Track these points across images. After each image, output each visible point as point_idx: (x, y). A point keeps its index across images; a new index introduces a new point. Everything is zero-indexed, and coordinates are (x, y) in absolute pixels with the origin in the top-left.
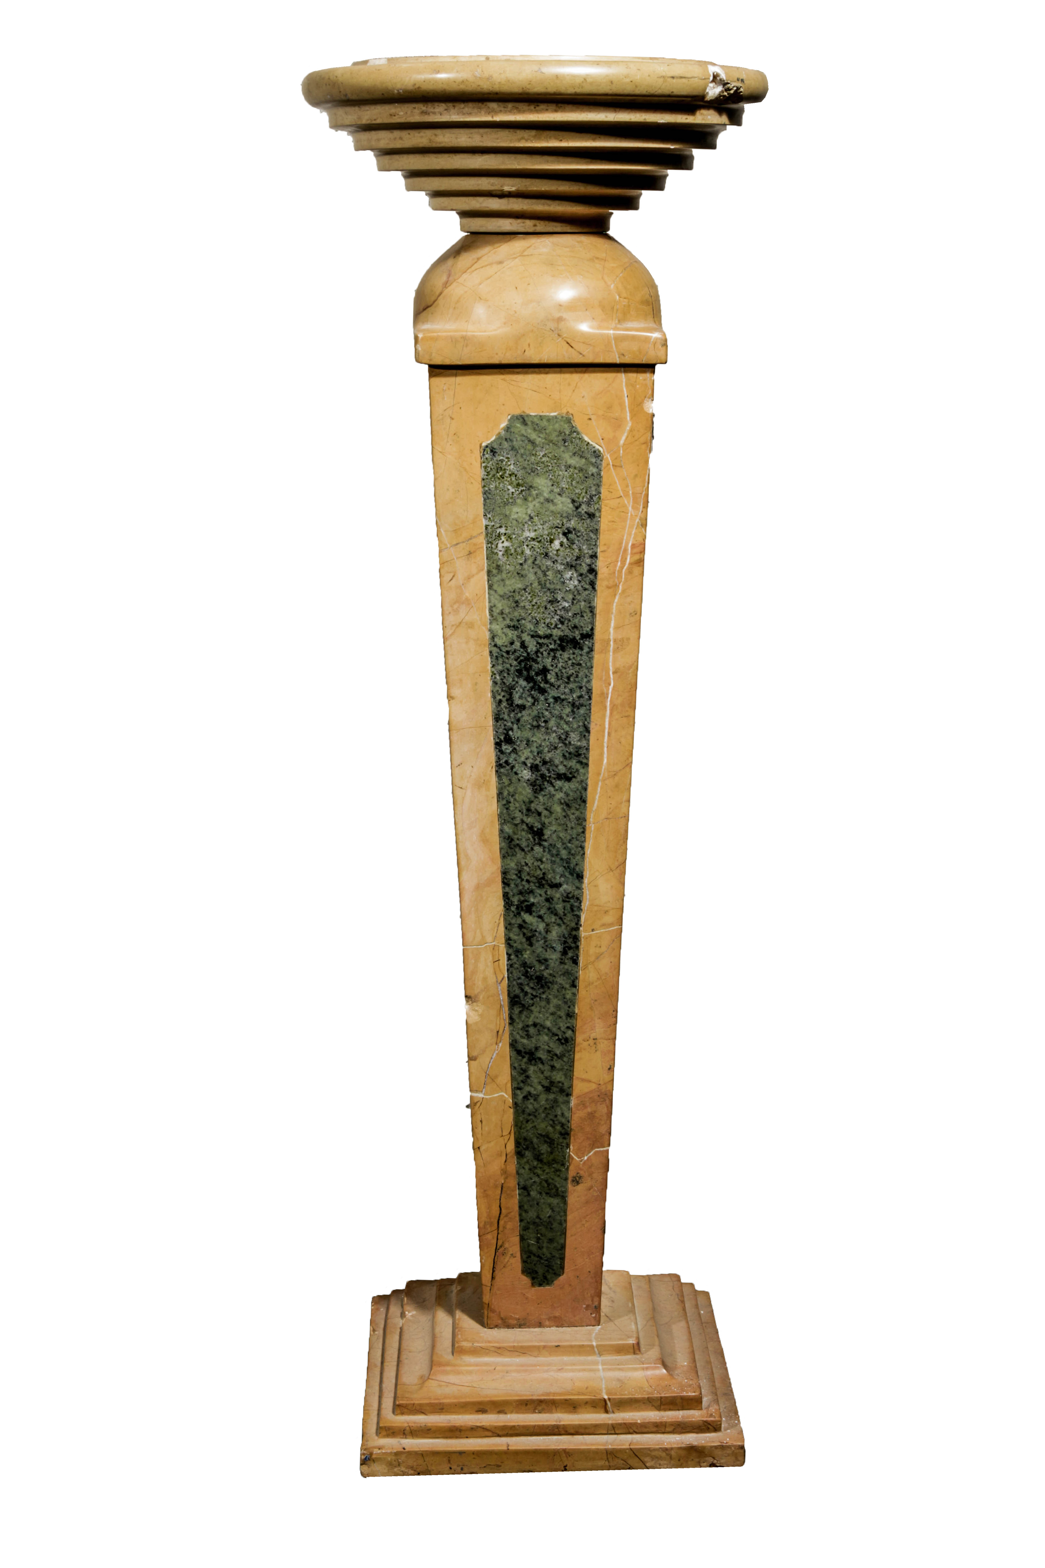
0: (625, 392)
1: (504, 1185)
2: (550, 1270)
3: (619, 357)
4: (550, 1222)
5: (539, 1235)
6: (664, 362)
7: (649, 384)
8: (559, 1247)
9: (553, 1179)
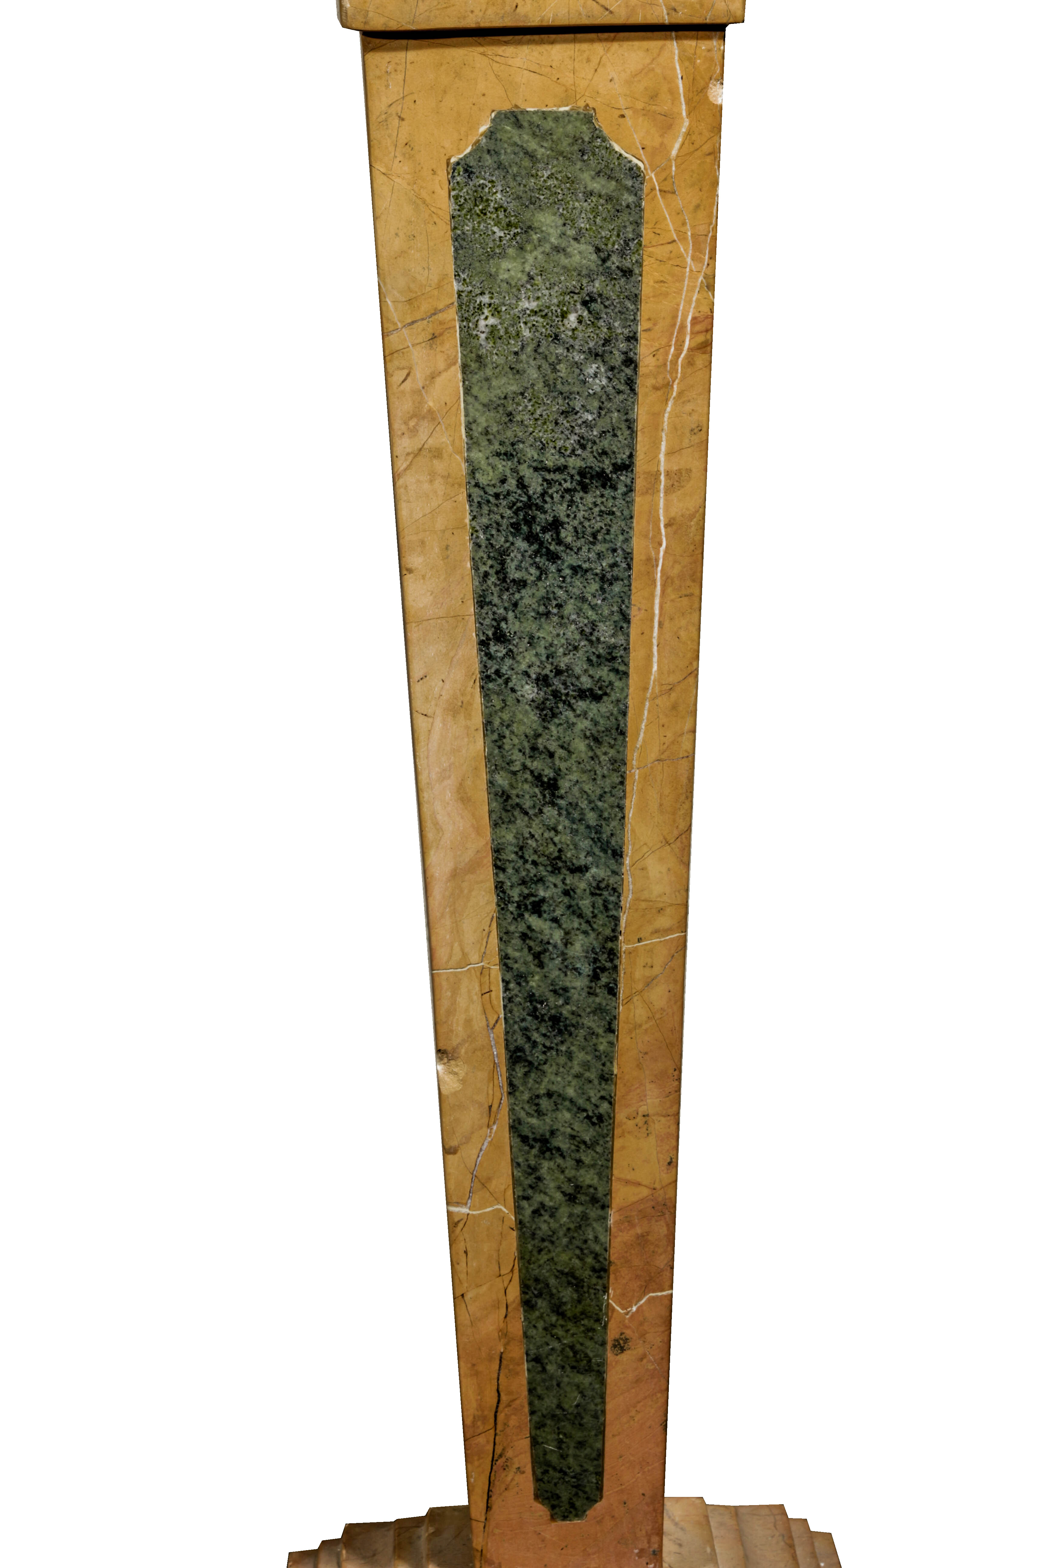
0: (679, 71)
1: (504, 1356)
2: (580, 1493)
3: (668, 14)
4: (579, 1414)
5: (561, 1436)
6: (741, 20)
7: (717, 56)
8: (594, 1455)
9: (582, 1344)
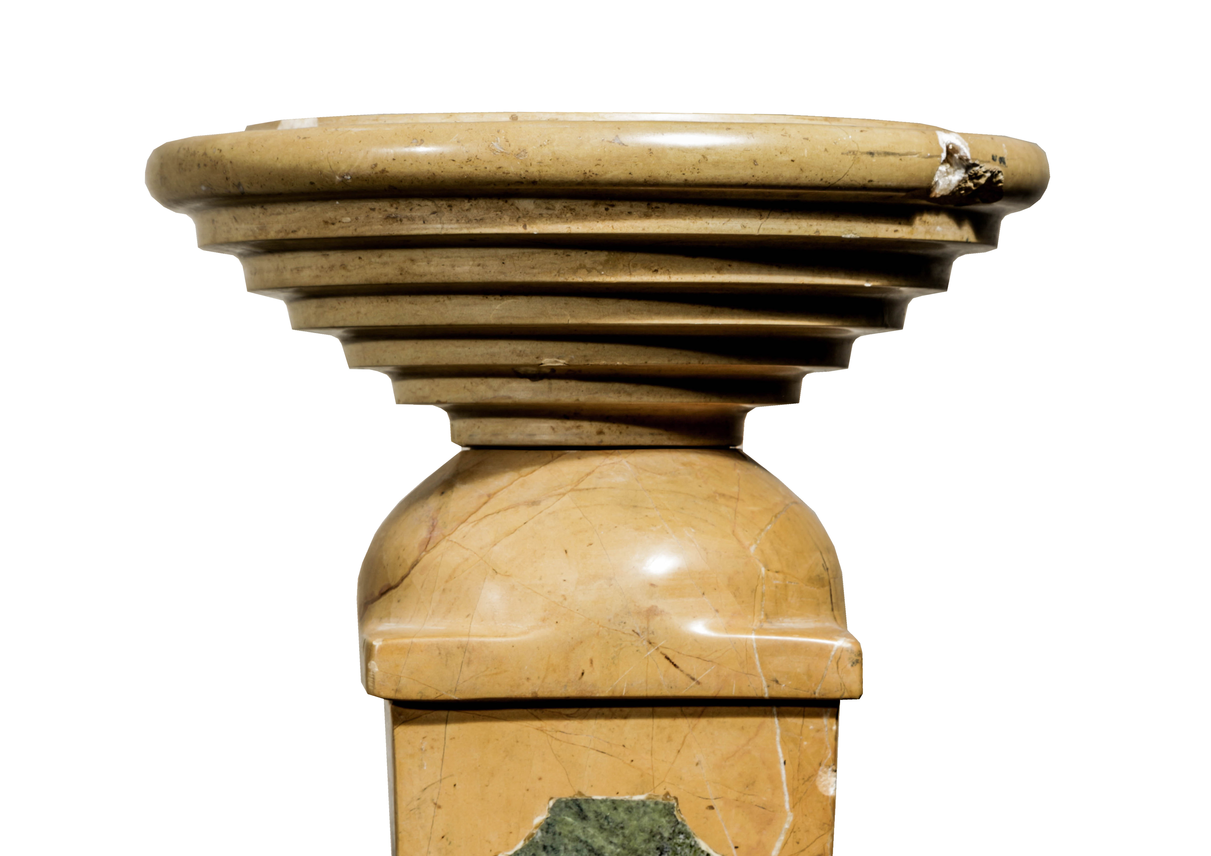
0: (781, 755)
3: (768, 686)
6: (857, 695)
7: (828, 739)
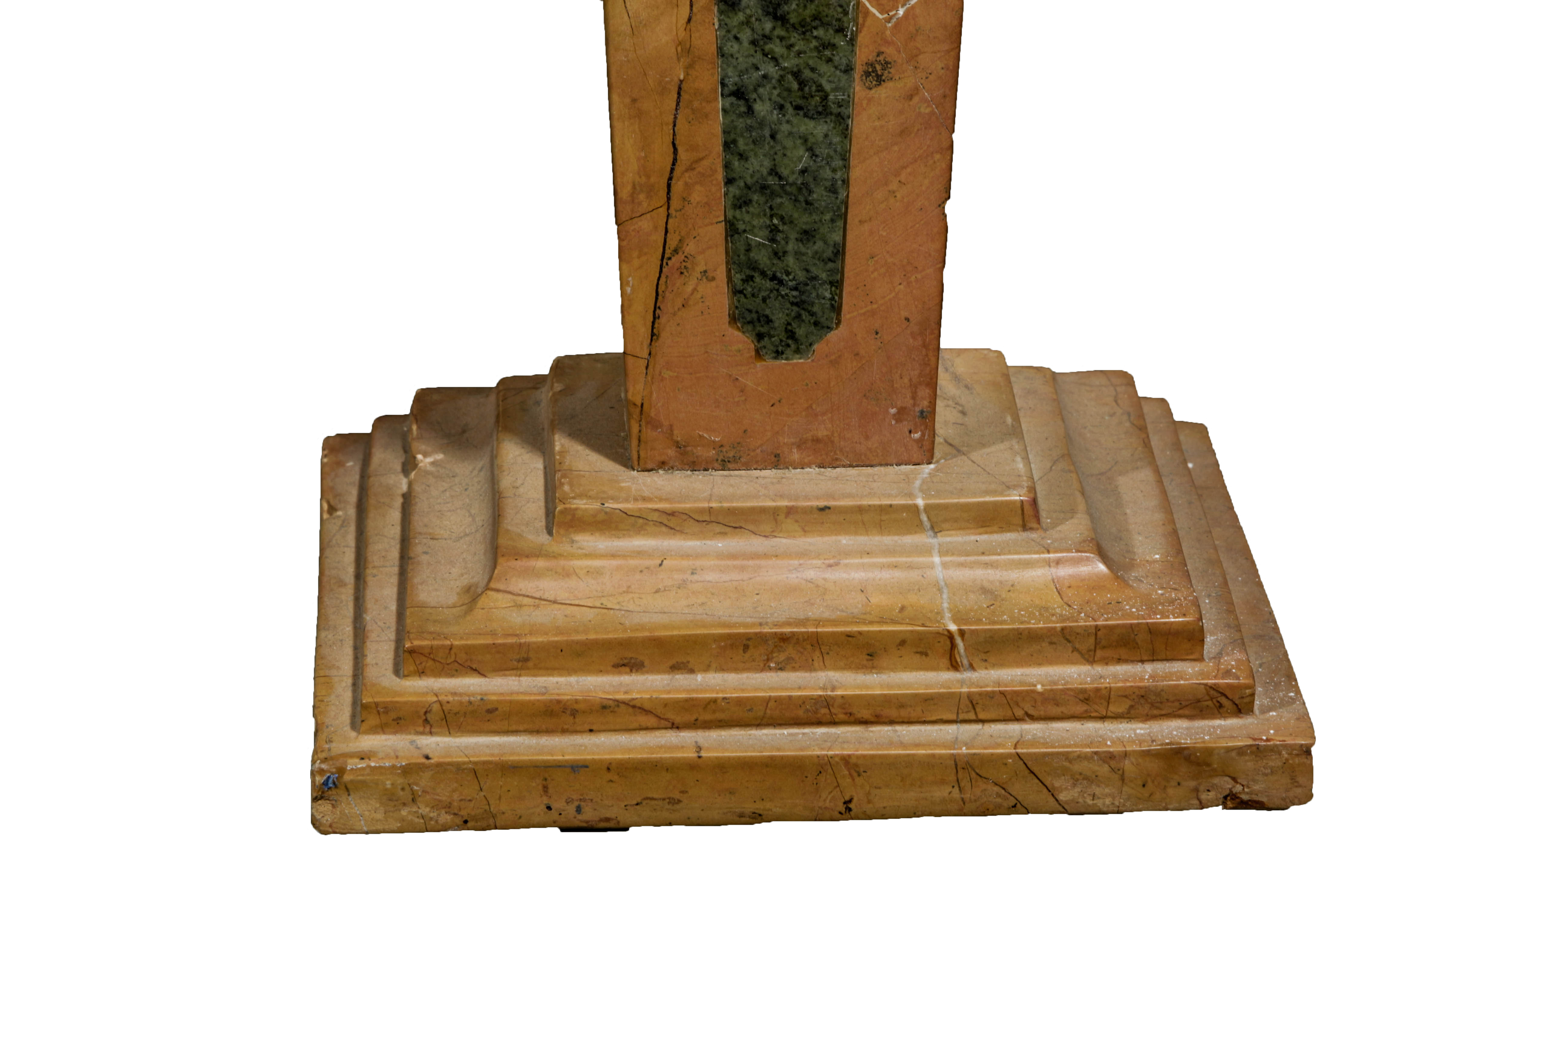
1: (684, 86)
2: (805, 315)
4: (805, 185)
5: (775, 221)
8: (829, 253)
9: (813, 70)
